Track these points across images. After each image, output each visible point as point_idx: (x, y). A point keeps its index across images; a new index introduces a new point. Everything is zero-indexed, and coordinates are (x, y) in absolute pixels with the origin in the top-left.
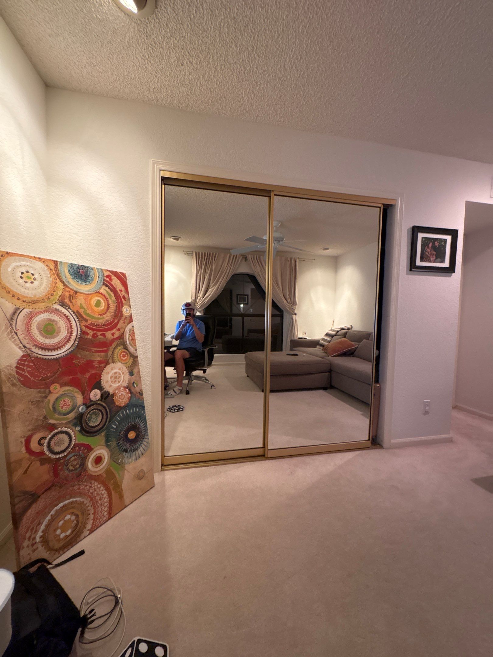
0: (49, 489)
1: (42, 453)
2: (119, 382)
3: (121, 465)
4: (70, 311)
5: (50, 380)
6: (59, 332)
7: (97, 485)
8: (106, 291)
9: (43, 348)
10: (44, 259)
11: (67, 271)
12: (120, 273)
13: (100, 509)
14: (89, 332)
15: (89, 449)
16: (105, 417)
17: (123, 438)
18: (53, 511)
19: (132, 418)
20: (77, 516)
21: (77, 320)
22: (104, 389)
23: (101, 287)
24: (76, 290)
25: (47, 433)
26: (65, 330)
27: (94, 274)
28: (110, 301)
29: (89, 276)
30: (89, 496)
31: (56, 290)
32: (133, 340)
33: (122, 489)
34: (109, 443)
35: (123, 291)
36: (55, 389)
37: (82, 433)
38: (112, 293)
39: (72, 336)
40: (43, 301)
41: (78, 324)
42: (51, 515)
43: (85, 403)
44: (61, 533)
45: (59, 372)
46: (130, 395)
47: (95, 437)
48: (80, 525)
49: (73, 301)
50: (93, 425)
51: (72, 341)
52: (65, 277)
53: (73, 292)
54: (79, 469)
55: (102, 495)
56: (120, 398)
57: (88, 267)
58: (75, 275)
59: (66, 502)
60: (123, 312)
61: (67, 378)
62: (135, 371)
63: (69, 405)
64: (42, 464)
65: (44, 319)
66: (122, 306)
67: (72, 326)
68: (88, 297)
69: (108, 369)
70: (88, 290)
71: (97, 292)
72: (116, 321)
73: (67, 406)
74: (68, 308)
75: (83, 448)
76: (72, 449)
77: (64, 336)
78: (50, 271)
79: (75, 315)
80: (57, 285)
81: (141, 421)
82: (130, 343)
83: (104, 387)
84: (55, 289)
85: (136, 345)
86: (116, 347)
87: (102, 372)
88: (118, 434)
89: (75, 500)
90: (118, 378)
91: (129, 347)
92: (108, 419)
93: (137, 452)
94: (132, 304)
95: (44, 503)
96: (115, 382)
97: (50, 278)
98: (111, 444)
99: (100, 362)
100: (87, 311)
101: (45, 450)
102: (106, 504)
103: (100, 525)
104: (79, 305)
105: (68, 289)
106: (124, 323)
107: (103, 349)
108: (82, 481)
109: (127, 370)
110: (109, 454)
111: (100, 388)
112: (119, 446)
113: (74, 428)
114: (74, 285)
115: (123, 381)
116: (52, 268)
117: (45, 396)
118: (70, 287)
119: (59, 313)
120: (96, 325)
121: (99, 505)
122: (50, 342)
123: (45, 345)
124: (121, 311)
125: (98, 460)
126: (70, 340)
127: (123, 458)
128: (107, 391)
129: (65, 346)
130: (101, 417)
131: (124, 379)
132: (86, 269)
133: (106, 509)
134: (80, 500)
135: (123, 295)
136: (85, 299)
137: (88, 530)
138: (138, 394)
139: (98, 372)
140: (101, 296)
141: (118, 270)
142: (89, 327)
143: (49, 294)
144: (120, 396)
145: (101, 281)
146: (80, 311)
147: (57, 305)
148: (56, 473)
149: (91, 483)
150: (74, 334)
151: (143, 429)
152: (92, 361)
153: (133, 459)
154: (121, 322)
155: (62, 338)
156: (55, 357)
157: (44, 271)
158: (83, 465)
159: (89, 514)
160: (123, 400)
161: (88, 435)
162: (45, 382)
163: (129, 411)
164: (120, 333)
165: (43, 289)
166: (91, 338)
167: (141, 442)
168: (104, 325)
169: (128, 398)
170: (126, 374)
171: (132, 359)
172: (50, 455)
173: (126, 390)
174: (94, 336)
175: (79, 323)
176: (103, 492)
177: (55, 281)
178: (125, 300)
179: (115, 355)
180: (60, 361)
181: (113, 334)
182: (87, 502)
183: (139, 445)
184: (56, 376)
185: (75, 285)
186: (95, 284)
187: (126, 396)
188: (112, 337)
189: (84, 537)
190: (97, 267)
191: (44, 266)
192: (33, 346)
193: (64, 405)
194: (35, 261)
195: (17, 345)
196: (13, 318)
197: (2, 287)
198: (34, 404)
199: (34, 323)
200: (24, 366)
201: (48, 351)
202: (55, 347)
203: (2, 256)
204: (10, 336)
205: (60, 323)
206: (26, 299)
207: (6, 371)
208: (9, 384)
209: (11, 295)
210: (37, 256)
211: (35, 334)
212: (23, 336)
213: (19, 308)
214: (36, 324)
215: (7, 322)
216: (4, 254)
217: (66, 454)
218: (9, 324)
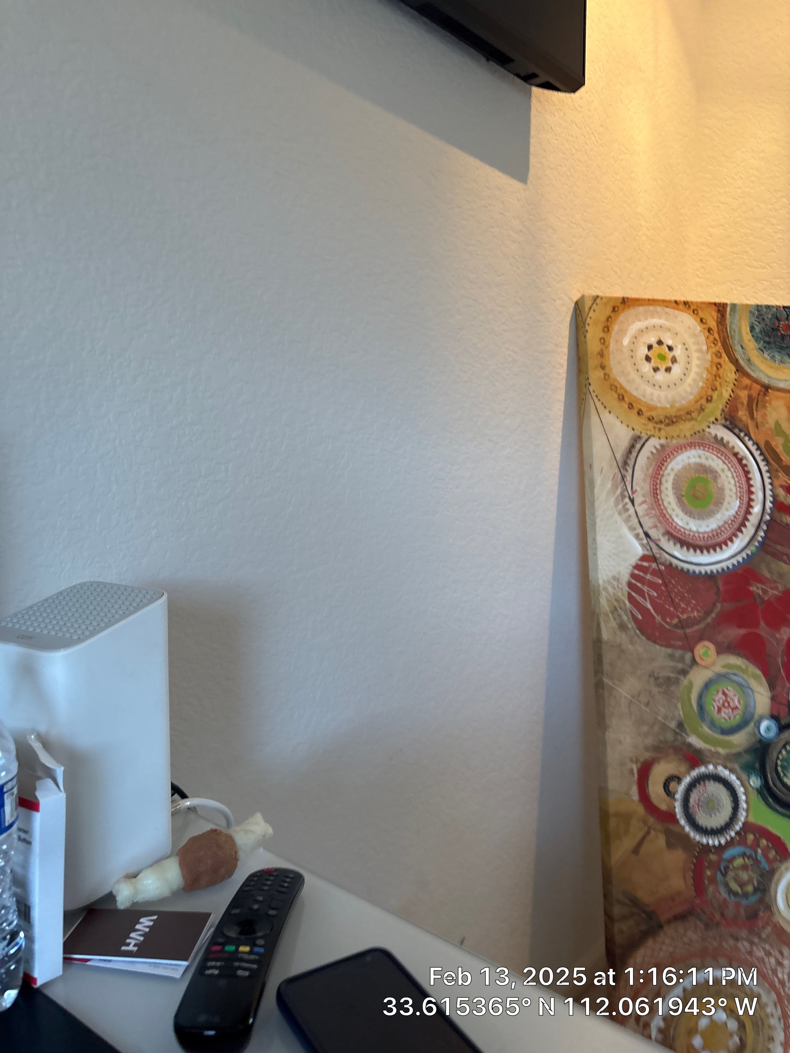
0: (681, 917)
1: (670, 817)
4: (750, 444)
5: (696, 628)
6: (719, 503)
9: (685, 543)
10: (697, 303)
11: (745, 330)
15: (781, 849)
20: (742, 1025)
21: (764, 469)
24: (767, 382)
25: (683, 769)
26: (734, 498)
31: (718, 387)
36: (706, 654)
37: (764, 798)
39: (750, 513)
40: (689, 416)
41: (767, 481)
43: (775, 713)
45: (716, 610)
49: (758, 414)
51: (749, 530)
52: (743, 348)
53: (759, 387)
54: (752, 899)
58: (766, 339)
61: (735, 632)
63: (736, 708)
64: (670, 845)
65: (689, 464)
67: (751, 485)
73: (730, 710)
74: (746, 435)
75: (765, 842)
76: (737, 833)
77: (733, 512)
78: (707, 334)
79: (760, 455)
80: (721, 371)
84: (717, 384)
97: (707, 352)
104: (772, 426)
105: (746, 381)
108: (758, 936)
113: (744, 776)
114: (763, 367)
116: (713, 324)
117: (683, 669)
118: (753, 374)
119: (722, 449)
122: (700, 526)
123: (689, 535)
126: (745, 527)
129: (732, 541)
143: (701, 398)
146: (774, 443)
147: (719, 427)
148: (699, 884)
150: (757, 509)
155: (726, 518)
156: (708, 569)
157: (694, 335)
158: (764, 889)
161: (779, 808)
162: (685, 633)
165: (690, 385)
172: (687, 829)
175: (769, 478)
177: (719, 360)
180: (720, 584)
184: (709, 620)
185: (768, 368)
191: (694, 322)
192: (664, 535)
193: (723, 705)
194: (676, 312)
195: (632, 529)
196: (629, 461)
197: (611, 385)
198: (659, 685)
199: (669, 474)
200: (643, 584)
201: (695, 551)
202: (711, 542)
203: (614, 310)
204: (620, 506)
205: (723, 476)
206: (654, 414)
207: (610, 590)
208: (613, 624)
209: (626, 406)
210: (681, 298)
211: (669, 503)
212: (645, 506)
213: (639, 437)
214: (671, 479)
215: (617, 470)
216: (619, 304)
217: (723, 842)
218: (620, 476)
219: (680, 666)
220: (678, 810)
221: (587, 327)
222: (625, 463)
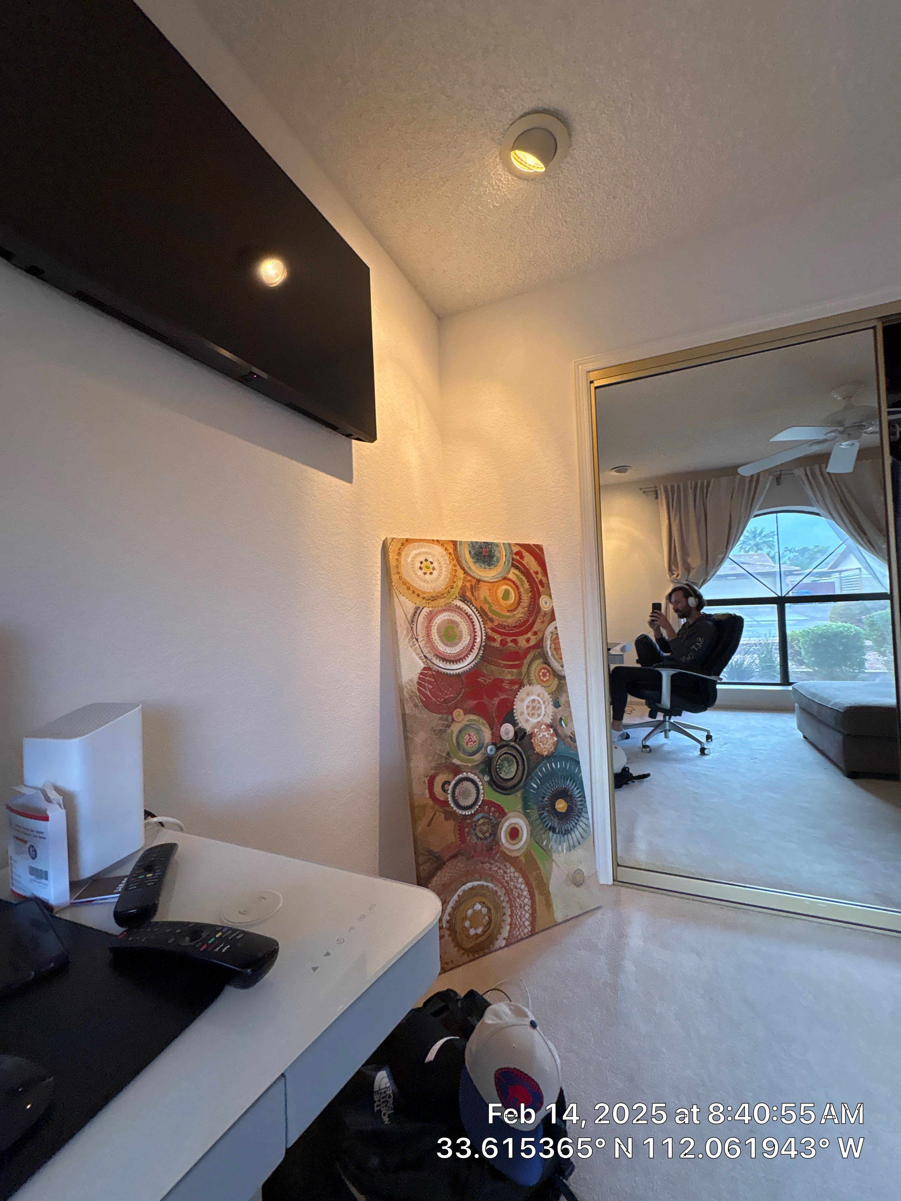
0: (455, 856)
1: (446, 803)
2: (539, 715)
3: (547, 852)
4: (473, 608)
5: (453, 702)
6: (460, 638)
7: (514, 873)
8: (516, 575)
9: (444, 660)
10: (443, 541)
11: (467, 553)
12: (534, 545)
13: (519, 913)
14: (496, 637)
15: (502, 813)
16: (521, 768)
17: (547, 807)
18: (460, 890)
19: (561, 778)
20: (489, 910)
21: (480, 620)
22: (518, 723)
23: (509, 571)
24: (478, 578)
25: (451, 777)
26: (467, 635)
27: (500, 552)
28: (521, 590)
29: (493, 557)
30: (503, 886)
31: (456, 580)
32: (557, 649)
33: (549, 892)
34: (527, 811)
35: (540, 573)
36: (459, 715)
37: (492, 786)
38: (524, 578)
39: (475, 642)
40: (443, 596)
41: (482, 626)
42: (459, 896)
43: (494, 742)
44: (471, 928)
45: (462, 692)
46: (555, 739)
47: (508, 797)
48: (492, 926)
49: (476, 594)
50: (505, 777)
51: (476, 651)
52: (466, 562)
53: (475, 581)
54: (489, 840)
55: (522, 890)
56: (541, 742)
57: (492, 544)
58: (477, 557)
59: (476, 883)
60: (541, 605)
61: (472, 703)
62: (562, 700)
63: (475, 741)
64: (447, 819)
65: (444, 620)
66: (539, 596)
67: (475, 629)
68: (493, 587)
69: (522, 694)
70: (493, 577)
71: (505, 578)
72: (531, 621)
73: (472, 743)
74: (471, 604)
75: (493, 809)
76: (480, 806)
77: (467, 642)
78: (449, 556)
79: (478, 613)
80: (457, 573)
81: (575, 787)
82: (552, 655)
83: (518, 721)
84: (455, 580)
85: (561, 658)
86: (533, 660)
87: (515, 697)
88: (540, 799)
89: (485, 884)
90: (538, 709)
91: (551, 661)
92: (526, 772)
93: (569, 835)
94: (554, 592)
95: (450, 875)
96: (533, 714)
97: (450, 564)
98: (531, 814)
99: (512, 682)
100: (492, 606)
101: (449, 799)
102: (527, 908)
103: (519, 937)
104: (483, 599)
105: (469, 578)
106: (543, 622)
107: (516, 663)
108: (494, 859)
109: (551, 698)
110: (529, 828)
111: (514, 723)
112: (542, 820)
113: (481, 776)
114: (476, 571)
115: (545, 715)
116: (451, 551)
117: (447, 725)
118: (472, 574)
119: (460, 611)
120: (505, 628)
121: (517, 904)
122: (452, 650)
123: (447, 655)
124: (538, 604)
125: (514, 833)
126: (473, 649)
127: (549, 841)
128: (523, 729)
129: (468, 657)
130: (516, 767)
131: (545, 712)
132: (490, 546)
133: (527, 916)
134: (492, 887)
135: (539, 579)
136: (490, 590)
137: (504, 939)
138: (569, 739)
139: (510, 697)
140: (510, 583)
141: (532, 542)
142: (496, 630)
143: (448, 586)
144: (541, 738)
145: (509, 561)
146: (484, 607)
147: (458, 600)
148: (462, 838)
149: (505, 866)
150: (478, 640)
151: (580, 799)
152: (502, 681)
153: (565, 847)
154: (538, 621)
155: (464, 645)
156: (457, 671)
157: (442, 556)
158: (494, 833)
159: (504, 914)
160: (545, 746)
161: (500, 791)
162: (448, 706)
163: (556, 765)
164: (538, 639)
165: (442, 581)
166: (499, 646)
167: (576, 822)
168: (514, 627)
169: (554, 743)
170: (549, 704)
171: (556, 681)
172: (455, 808)
173: (550, 731)
174: (503, 643)
175: (483, 624)
176: (523, 886)
177: (455, 568)
178: (543, 587)
179: (532, 672)
180: (463, 678)
181: (528, 640)
182: (501, 892)
183: (574, 826)
184: (459, 698)
185: (479, 571)
186: (502, 566)
187: (550, 739)
188: (527, 645)
189: (498, 947)
190: (504, 542)
191: (442, 549)
192: (434, 656)
193: (469, 741)
194: (434, 545)
195: (418, 654)
196: (414, 620)
197: (403, 582)
198: (436, 734)
199: (434, 626)
200: (425, 682)
201: (450, 663)
202: (457, 658)
203: (402, 545)
204: (411, 643)
205: (461, 624)
206: (425, 596)
207: (409, 687)
208: (412, 705)
209: (411, 592)
210: (435, 538)
211: (436, 640)
212: (423, 642)
213: (419, 608)
214: (436, 627)
215: (408, 625)
216: (404, 542)
217: (473, 812)
218: (410, 628)
219: (446, 723)
220: (450, 799)
221: (389, 554)
222: (412, 621)
